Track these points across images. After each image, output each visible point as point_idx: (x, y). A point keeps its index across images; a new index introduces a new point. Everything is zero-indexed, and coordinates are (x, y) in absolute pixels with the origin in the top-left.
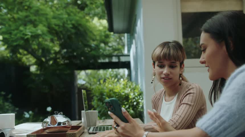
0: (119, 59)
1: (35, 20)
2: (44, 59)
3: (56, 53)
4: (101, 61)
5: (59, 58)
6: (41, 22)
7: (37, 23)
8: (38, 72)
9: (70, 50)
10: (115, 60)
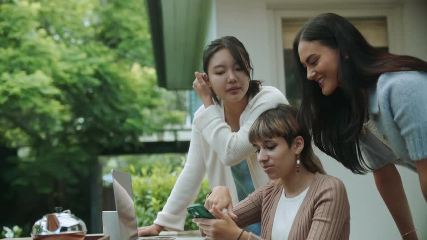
0: (176, 135)
1: (30, 63)
2: (43, 136)
3: (65, 124)
4: (144, 139)
5: (70, 134)
6: (40, 66)
7: (32, 67)
8: (33, 159)
9: (90, 119)
10: (168, 137)
